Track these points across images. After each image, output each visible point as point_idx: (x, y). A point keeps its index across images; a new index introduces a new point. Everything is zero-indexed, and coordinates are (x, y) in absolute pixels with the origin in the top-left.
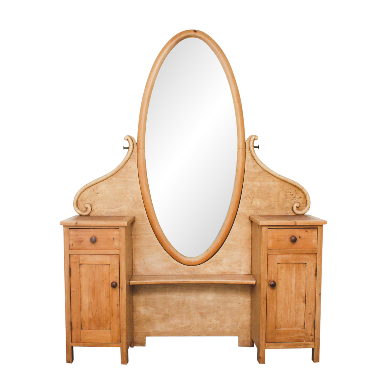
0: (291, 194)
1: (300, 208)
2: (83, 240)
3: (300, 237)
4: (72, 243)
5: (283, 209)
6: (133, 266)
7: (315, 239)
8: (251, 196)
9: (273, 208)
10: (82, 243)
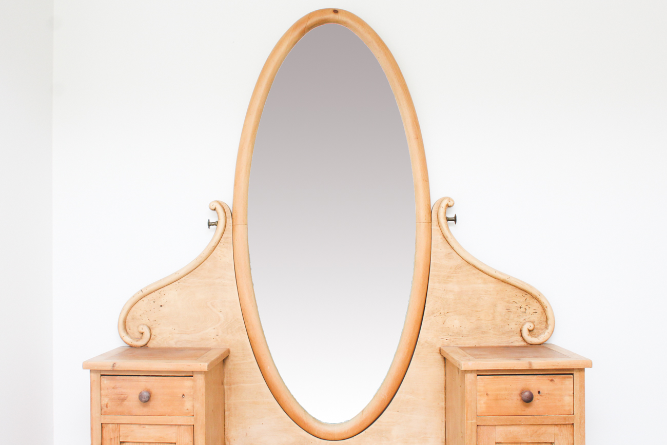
0: (518, 305)
1: (535, 331)
2: (126, 396)
3: (539, 392)
4: (106, 403)
5: (503, 334)
6: (226, 440)
7: (570, 395)
8: (442, 311)
9: (484, 333)
10: (125, 403)
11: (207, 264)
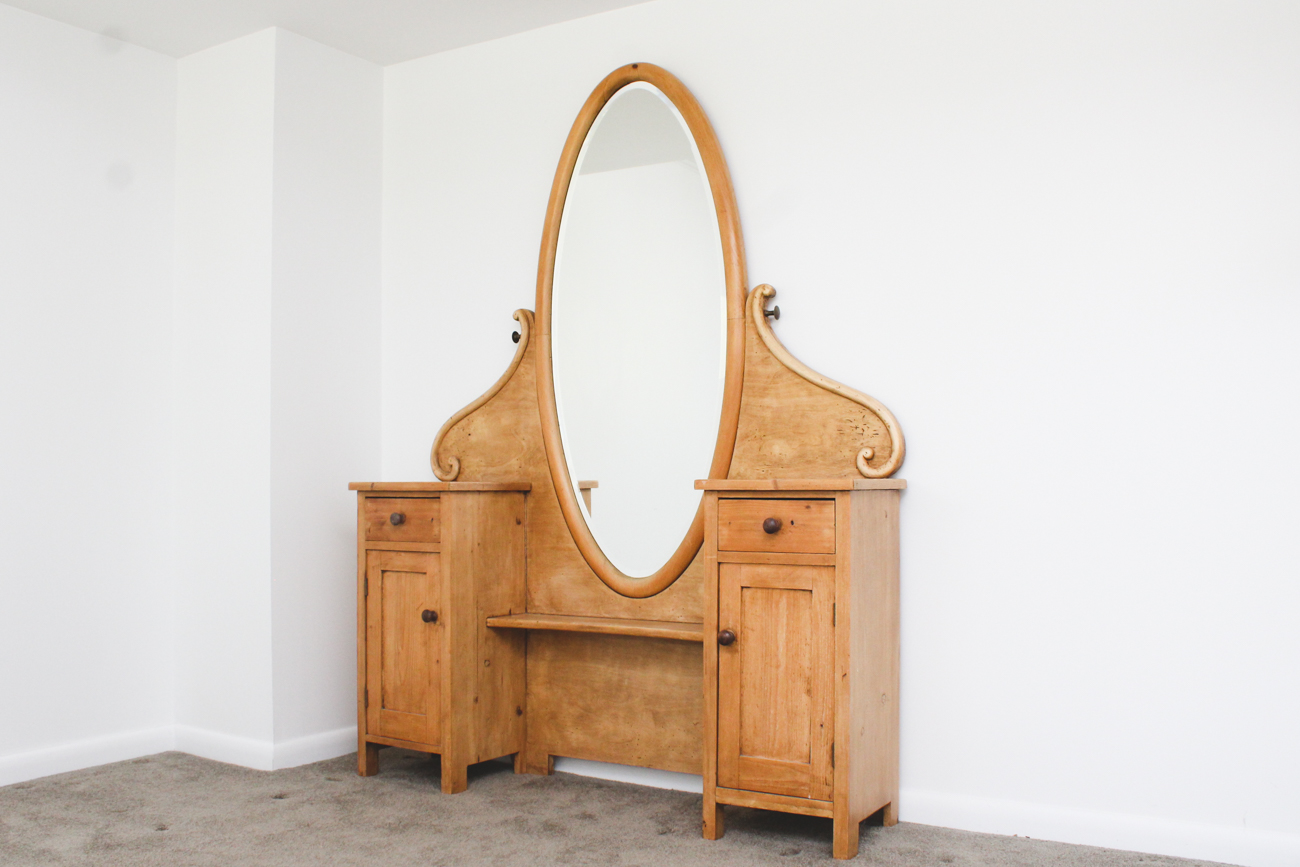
0: (853, 425)
1: (875, 460)
3: (792, 523)
4: (369, 527)
5: (834, 464)
7: (830, 528)
8: (757, 434)
9: (809, 462)
10: (383, 527)
11: (512, 383)
